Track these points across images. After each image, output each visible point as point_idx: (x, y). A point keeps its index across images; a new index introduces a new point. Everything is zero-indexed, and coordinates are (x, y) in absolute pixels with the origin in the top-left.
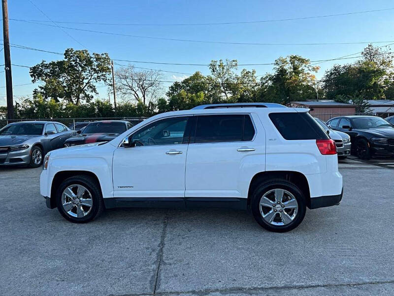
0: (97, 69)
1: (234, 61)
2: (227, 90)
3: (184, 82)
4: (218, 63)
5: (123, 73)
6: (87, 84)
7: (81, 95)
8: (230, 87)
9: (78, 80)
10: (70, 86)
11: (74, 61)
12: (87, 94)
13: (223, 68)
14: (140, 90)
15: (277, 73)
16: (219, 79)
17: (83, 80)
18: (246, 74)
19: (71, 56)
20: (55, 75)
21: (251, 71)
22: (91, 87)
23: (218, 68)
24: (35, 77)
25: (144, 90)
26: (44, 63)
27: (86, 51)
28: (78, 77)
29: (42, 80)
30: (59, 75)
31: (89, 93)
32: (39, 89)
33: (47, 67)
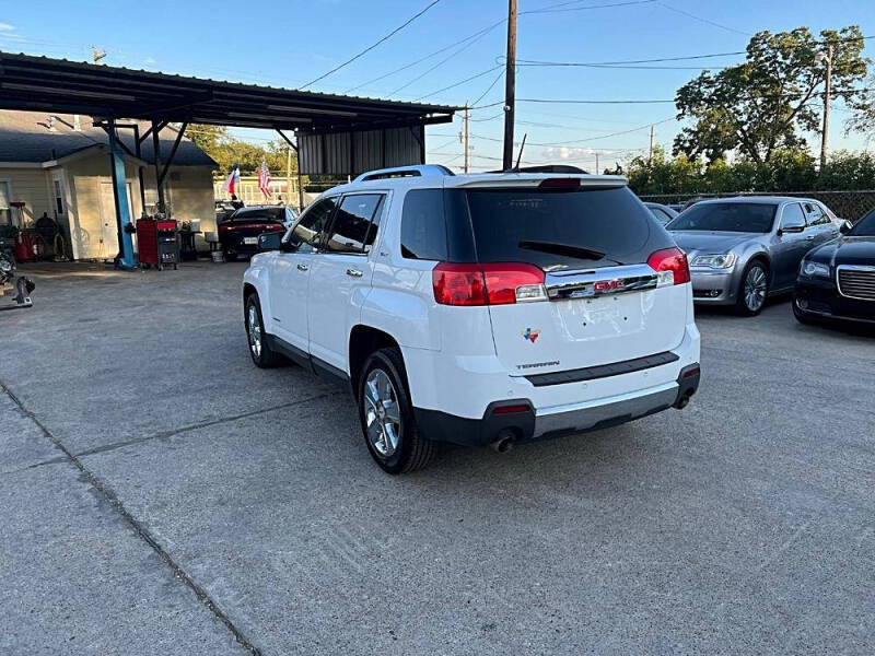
6: (795, 110)
9: (775, 103)
11: (767, 60)
17: (786, 103)
19: (764, 50)
22: (807, 118)
24: (684, 109)
26: (706, 75)
27: (804, 30)
28: (776, 97)
29: (693, 113)
30: (734, 99)
31: (799, 131)
32: (686, 135)
33: (711, 84)
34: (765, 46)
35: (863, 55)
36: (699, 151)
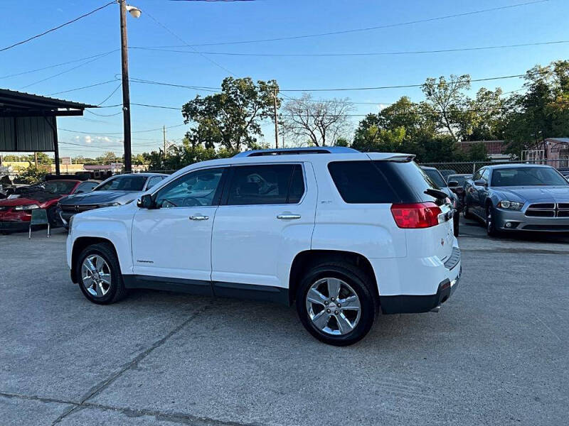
0: (263, 102)
1: (463, 77)
2: (451, 122)
3: (382, 113)
4: (438, 82)
5: (296, 106)
6: (249, 123)
7: (242, 138)
8: (456, 117)
9: (238, 117)
10: (228, 127)
11: (233, 93)
12: (249, 136)
13: (446, 89)
14: (318, 128)
15: (530, 92)
16: (439, 106)
17: (244, 118)
18: (485, 95)
19: (230, 87)
20: (210, 113)
21: (494, 91)
22: (254, 127)
23: (436, 90)
24: (188, 117)
25: (323, 128)
26: (199, 98)
27: (249, 79)
28: (239, 115)
29: (195, 120)
30: (215, 113)
31: (251, 134)
32: (192, 132)
33: (202, 104)
34: (231, 85)
35: (279, 96)
36: (200, 143)
